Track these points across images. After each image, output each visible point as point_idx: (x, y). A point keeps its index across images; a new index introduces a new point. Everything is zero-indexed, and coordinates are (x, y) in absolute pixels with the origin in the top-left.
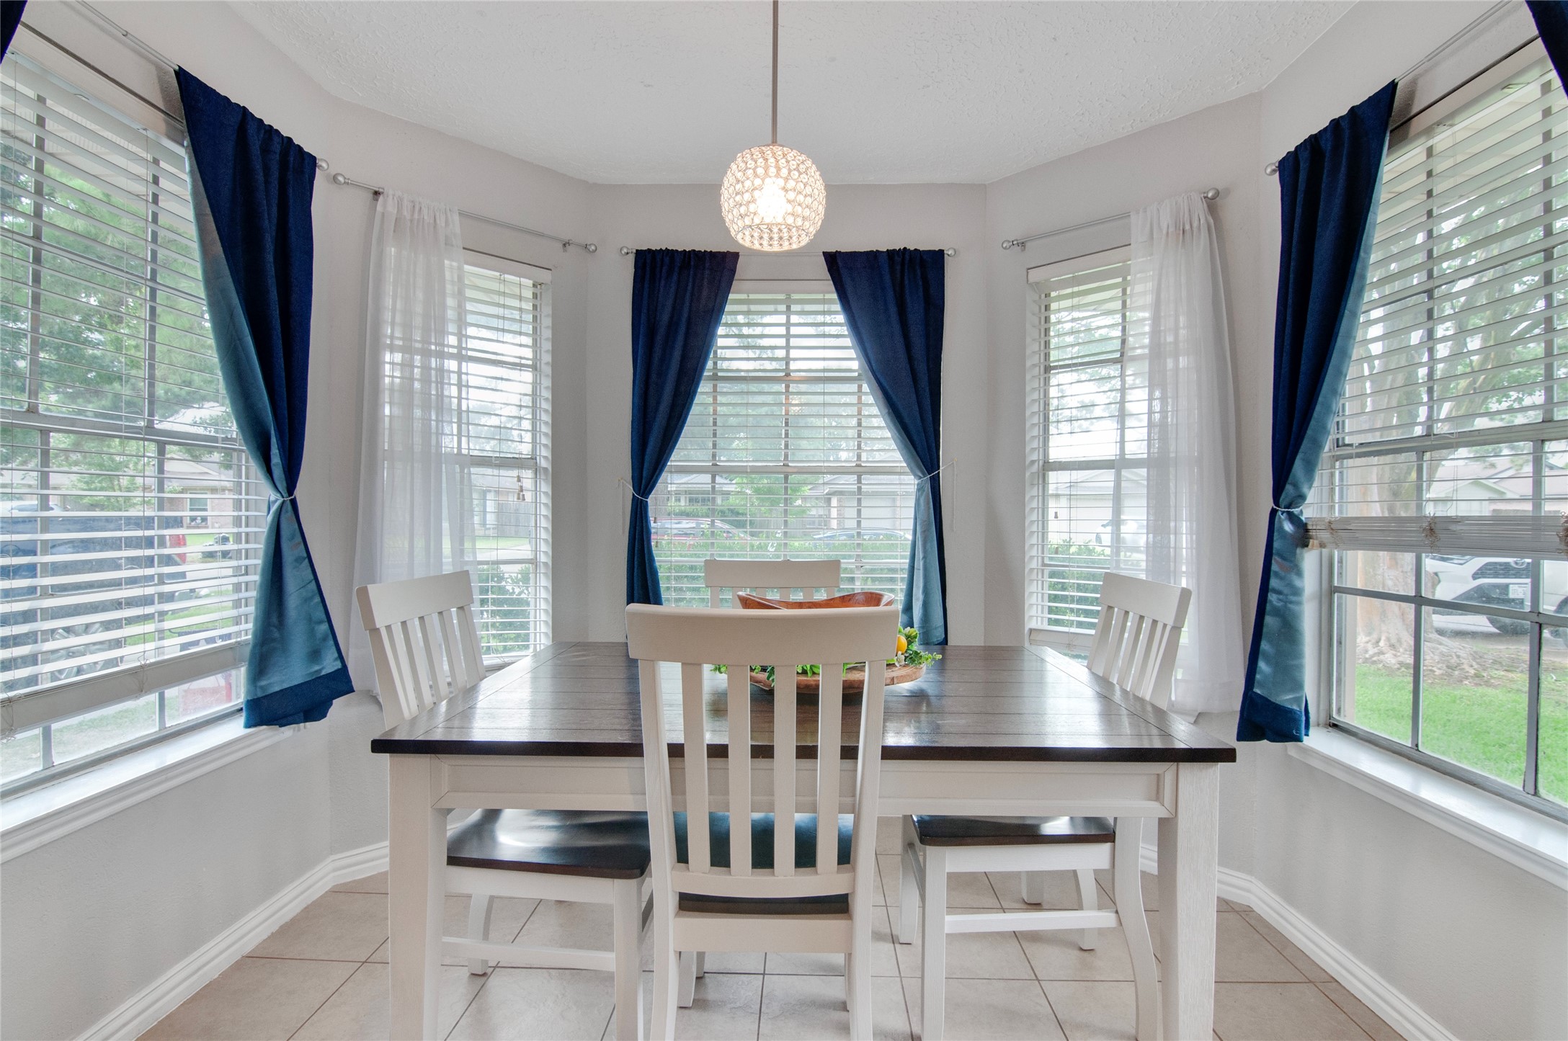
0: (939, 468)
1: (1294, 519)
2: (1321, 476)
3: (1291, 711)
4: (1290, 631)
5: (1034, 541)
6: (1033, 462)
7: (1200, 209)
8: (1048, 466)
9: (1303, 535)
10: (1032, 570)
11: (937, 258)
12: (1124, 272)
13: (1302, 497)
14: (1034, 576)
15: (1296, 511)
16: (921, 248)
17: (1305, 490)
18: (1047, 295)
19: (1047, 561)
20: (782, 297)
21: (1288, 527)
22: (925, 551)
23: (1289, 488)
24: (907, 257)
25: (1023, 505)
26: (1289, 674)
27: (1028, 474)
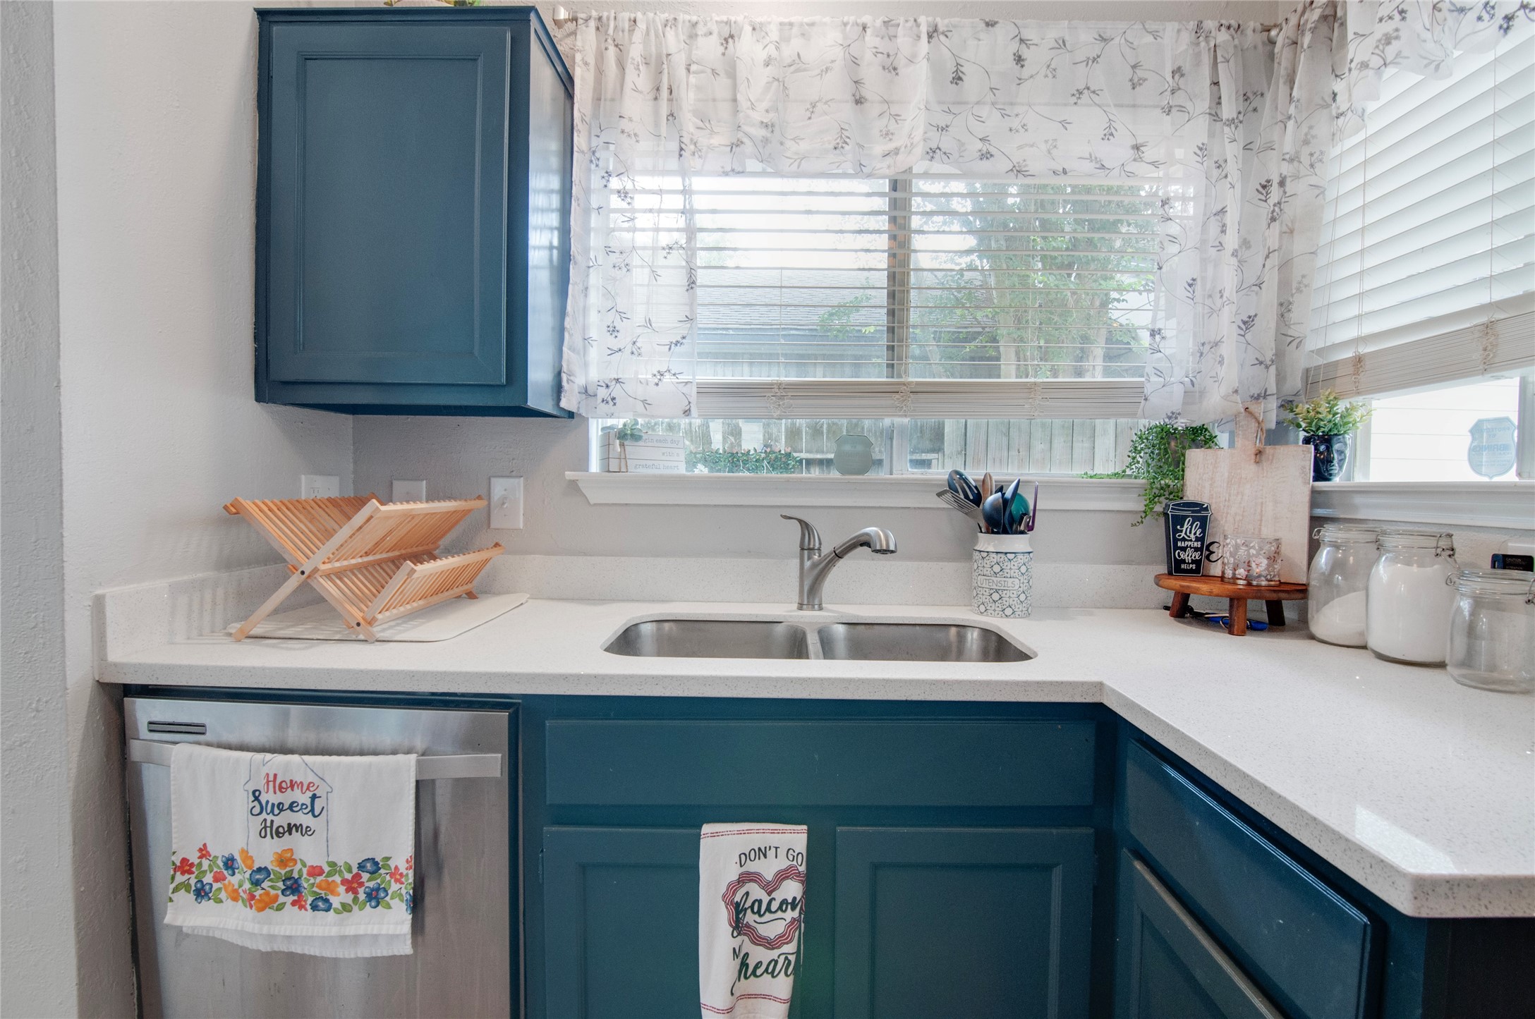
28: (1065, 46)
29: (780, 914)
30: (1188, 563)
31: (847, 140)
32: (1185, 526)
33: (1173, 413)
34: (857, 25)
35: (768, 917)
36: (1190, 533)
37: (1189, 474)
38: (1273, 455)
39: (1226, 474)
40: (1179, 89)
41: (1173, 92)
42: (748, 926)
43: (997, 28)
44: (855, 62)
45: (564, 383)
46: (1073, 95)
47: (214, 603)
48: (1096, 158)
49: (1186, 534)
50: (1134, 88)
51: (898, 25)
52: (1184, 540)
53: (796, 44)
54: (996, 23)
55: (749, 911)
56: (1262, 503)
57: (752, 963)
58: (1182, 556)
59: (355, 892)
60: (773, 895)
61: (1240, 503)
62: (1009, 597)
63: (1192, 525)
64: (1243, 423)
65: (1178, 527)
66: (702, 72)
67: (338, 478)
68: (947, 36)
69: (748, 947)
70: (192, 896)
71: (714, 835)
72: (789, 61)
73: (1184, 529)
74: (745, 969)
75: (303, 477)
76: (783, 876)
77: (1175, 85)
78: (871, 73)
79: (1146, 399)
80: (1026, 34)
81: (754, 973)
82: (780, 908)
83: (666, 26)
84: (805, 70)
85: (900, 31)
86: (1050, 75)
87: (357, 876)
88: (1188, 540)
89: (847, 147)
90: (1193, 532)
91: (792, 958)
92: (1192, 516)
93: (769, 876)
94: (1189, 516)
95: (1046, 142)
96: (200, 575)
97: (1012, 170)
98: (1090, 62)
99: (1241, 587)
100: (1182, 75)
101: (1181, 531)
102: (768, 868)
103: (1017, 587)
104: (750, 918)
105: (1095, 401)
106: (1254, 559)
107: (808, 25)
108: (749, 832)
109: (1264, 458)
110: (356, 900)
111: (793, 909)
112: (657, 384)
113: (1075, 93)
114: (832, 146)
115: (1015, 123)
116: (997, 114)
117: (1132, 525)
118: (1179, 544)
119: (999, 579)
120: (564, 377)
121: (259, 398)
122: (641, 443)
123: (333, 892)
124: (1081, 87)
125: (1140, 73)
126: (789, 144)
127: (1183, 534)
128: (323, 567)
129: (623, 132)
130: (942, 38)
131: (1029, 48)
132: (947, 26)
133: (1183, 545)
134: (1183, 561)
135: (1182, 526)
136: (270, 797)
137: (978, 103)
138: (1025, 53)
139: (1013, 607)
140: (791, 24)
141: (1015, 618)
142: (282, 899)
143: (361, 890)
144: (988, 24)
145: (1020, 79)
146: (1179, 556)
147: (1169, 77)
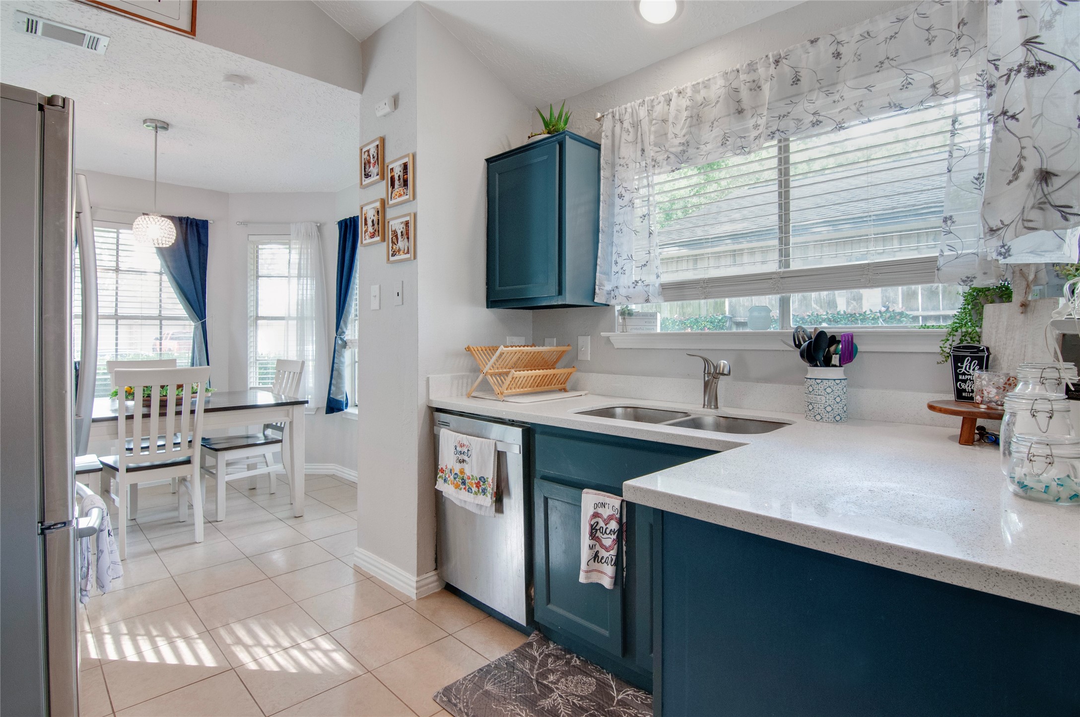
0: (205, 318)
1: (341, 339)
2: (349, 326)
3: (341, 401)
4: (340, 376)
5: (252, 350)
6: (251, 317)
7: (315, 229)
8: (258, 318)
9: (345, 344)
10: (251, 362)
11: (205, 223)
12: (289, 244)
13: (344, 332)
14: (252, 365)
15: (342, 337)
16: (196, 218)
17: (345, 330)
18: (257, 247)
19: (258, 359)
20: (116, 230)
21: (340, 342)
22: (200, 355)
23: (340, 329)
24: (189, 221)
25: (246, 334)
26: (340, 389)
27: (249, 321)
28: (869, 36)
29: (609, 536)
30: (969, 392)
31: (728, 139)
32: (965, 364)
33: (968, 278)
34: (733, 71)
35: (605, 536)
36: (969, 369)
37: (985, 323)
38: (1034, 307)
39: (1005, 323)
40: (963, 35)
41: (959, 38)
42: (598, 537)
43: (819, 42)
44: (736, 90)
45: (597, 290)
46: (877, 66)
47: (467, 384)
48: (895, 104)
49: (965, 369)
50: (930, 44)
51: (757, 63)
52: (964, 374)
53: (703, 93)
54: (818, 39)
55: (598, 531)
56: (1025, 346)
57: (600, 556)
58: (963, 387)
59: (478, 488)
60: (608, 526)
61: (1012, 346)
62: (818, 408)
63: (970, 363)
64: (1018, 282)
65: (959, 364)
66: (657, 123)
67: (524, 338)
68: (786, 59)
69: (598, 548)
70: (443, 481)
71: (587, 493)
72: (700, 103)
73: (964, 366)
74: (596, 557)
75: (507, 337)
76: (611, 518)
77: (960, 33)
78: (745, 94)
79: (938, 270)
80: (840, 38)
81: (601, 561)
82: (610, 533)
83: (639, 106)
84: (708, 105)
85: (759, 66)
86: (856, 60)
87: (479, 482)
88: (968, 375)
89: (728, 143)
90: (972, 368)
91: (614, 558)
92: (970, 356)
93: (605, 516)
94: (967, 356)
95: (855, 104)
96: (464, 373)
97: (836, 127)
98: (888, 40)
99: (983, 410)
100: (965, 24)
101: (962, 368)
102: (606, 512)
103: (824, 402)
104: (599, 534)
105: (921, 272)
106: (985, 388)
107: (707, 81)
108: (599, 494)
109: (1029, 309)
110: (479, 491)
111: (614, 534)
112: (634, 287)
113: (878, 64)
114: (720, 144)
115: (837, 97)
116: (822, 95)
117: (938, 363)
118: (960, 377)
119: (812, 396)
120: (597, 287)
121: (488, 307)
122: (633, 317)
123: (473, 486)
124: (882, 58)
125: (933, 33)
126: (702, 147)
127: (963, 370)
128: (490, 371)
129: (620, 165)
130: (784, 61)
131: (843, 46)
132: (785, 53)
133: (963, 378)
134: (964, 390)
135: (962, 364)
136: (459, 449)
137: (810, 91)
138: (842, 50)
139: (821, 415)
140: (698, 84)
141: (823, 422)
142: (461, 486)
143: (480, 488)
144: (812, 42)
145: (839, 67)
146: (961, 386)
147: (955, 29)
